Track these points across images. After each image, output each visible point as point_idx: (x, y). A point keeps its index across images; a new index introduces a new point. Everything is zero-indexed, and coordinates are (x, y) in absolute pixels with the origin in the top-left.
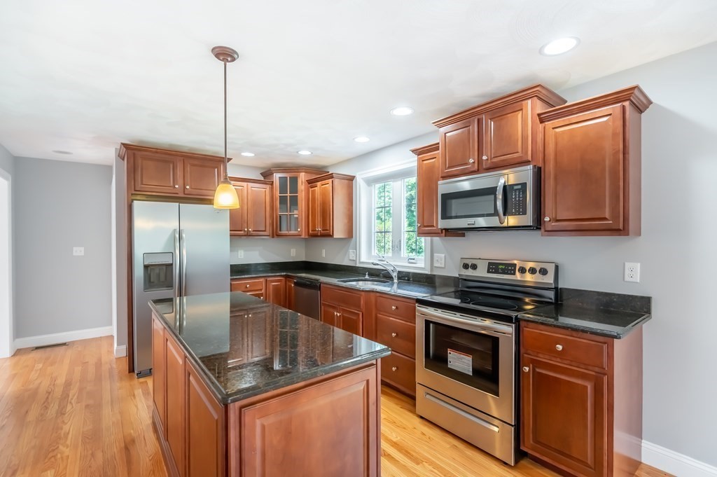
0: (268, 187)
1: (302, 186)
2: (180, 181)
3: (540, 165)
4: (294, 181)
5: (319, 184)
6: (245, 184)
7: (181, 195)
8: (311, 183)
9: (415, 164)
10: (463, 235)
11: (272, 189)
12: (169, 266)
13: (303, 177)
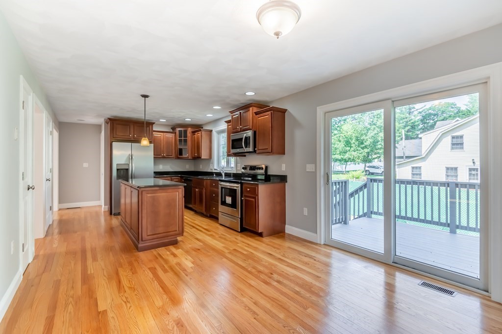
0: (173, 135)
1: (189, 134)
2: (132, 133)
3: (255, 130)
4: (186, 132)
5: (196, 133)
6: (162, 134)
7: (132, 139)
8: (194, 133)
9: (226, 127)
10: (245, 156)
11: (175, 136)
12: (127, 170)
13: (190, 130)
